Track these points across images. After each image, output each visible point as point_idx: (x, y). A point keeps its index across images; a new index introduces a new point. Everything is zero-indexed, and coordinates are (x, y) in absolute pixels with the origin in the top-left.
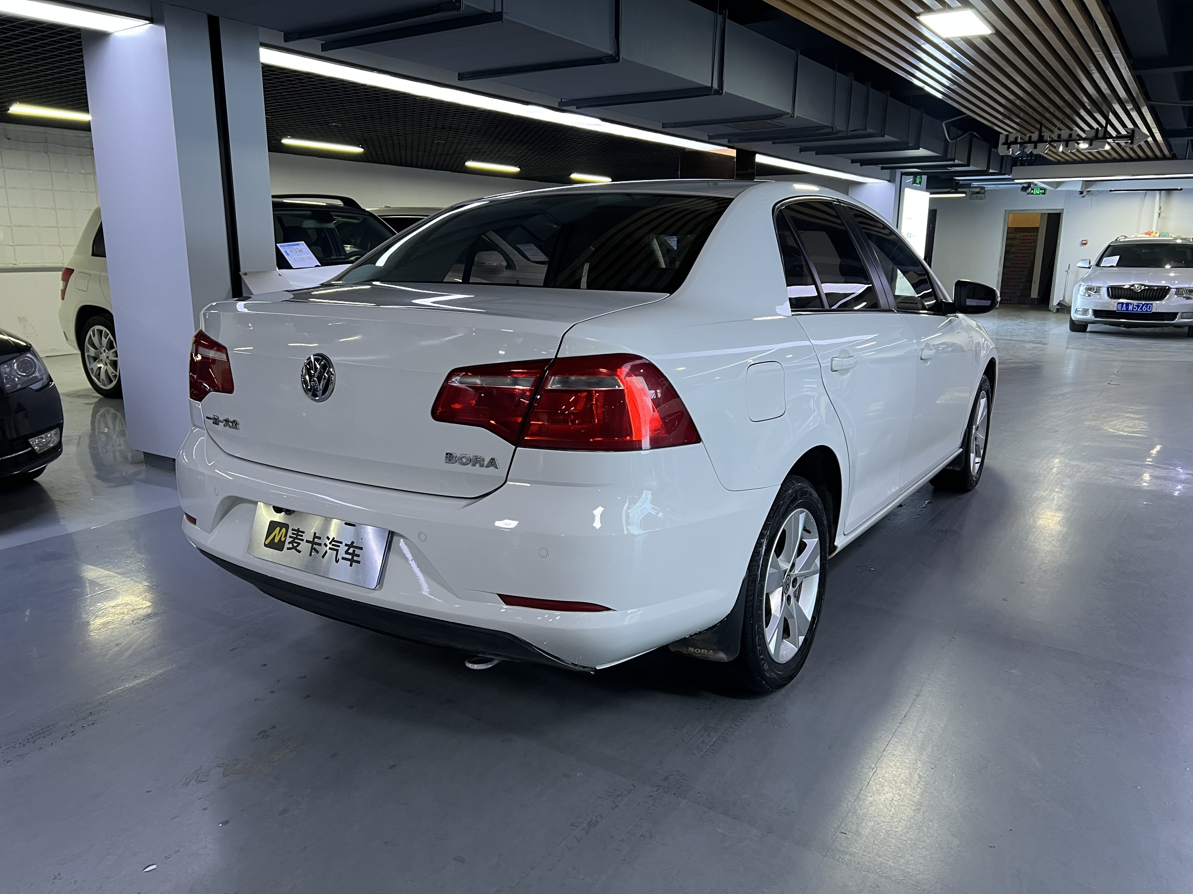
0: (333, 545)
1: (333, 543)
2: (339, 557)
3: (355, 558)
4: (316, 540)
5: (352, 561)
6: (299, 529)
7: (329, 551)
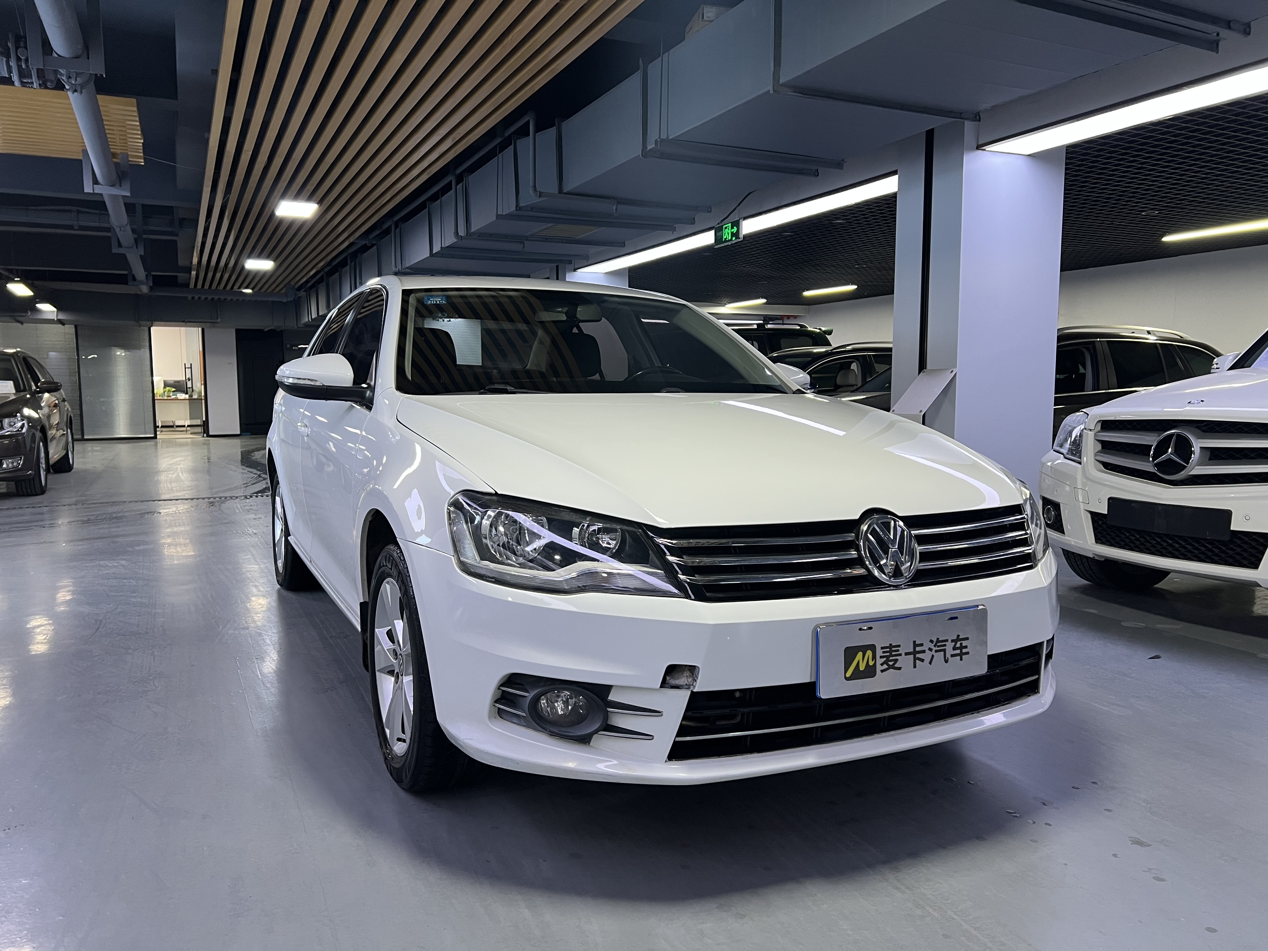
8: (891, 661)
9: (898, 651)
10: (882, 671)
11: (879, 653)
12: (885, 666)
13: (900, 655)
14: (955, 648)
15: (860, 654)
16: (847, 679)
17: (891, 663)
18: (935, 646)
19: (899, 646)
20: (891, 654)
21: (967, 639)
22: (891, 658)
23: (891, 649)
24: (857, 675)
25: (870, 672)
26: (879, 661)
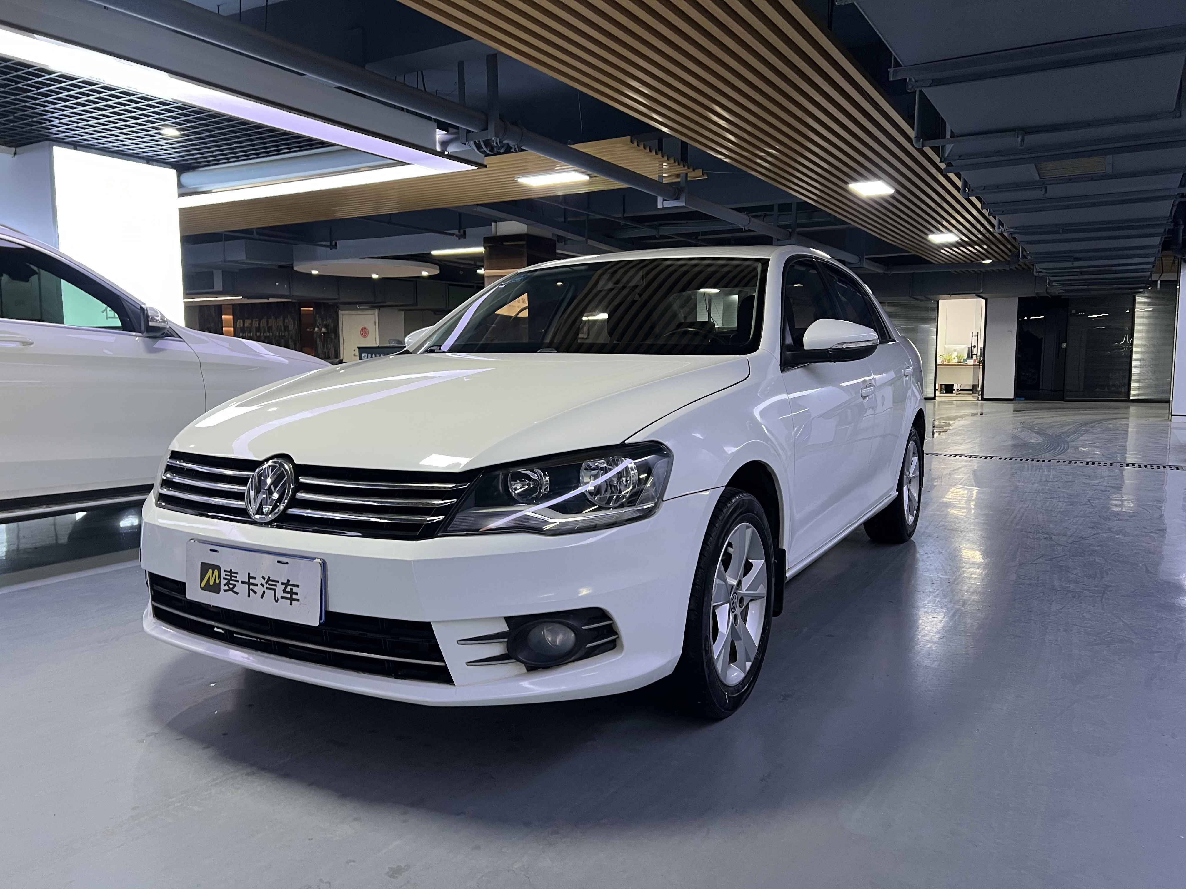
8: (231, 584)
9: (236, 577)
10: (225, 591)
11: (223, 575)
12: (227, 588)
13: (238, 581)
14: (284, 591)
15: (210, 571)
16: (202, 589)
17: (231, 586)
18: (267, 583)
19: (237, 573)
20: (231, 578)
21: (298, 586)
22: (231, 582)
23: (231, 574)
24: (207, 588)
25: (215, 588)
26: (224, 582)
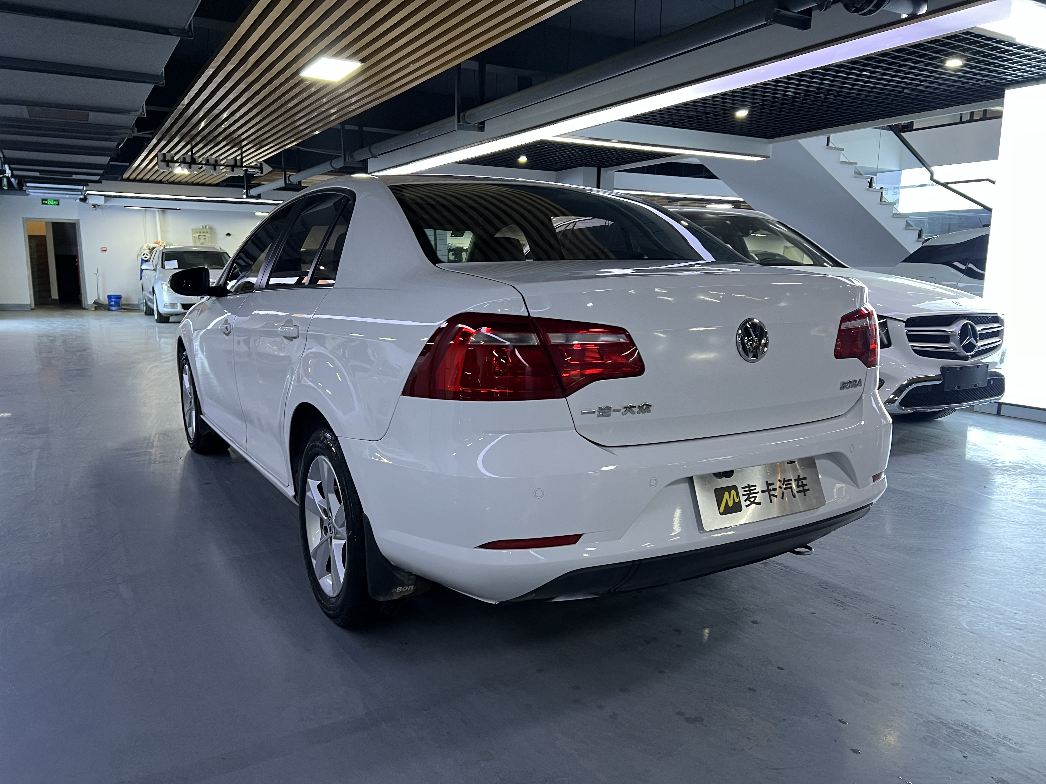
0: (786, 485)
1: (785, 483)
2: (795, 492)
3: (806, 488)
4: (771, 487)
5: (804, 491)
6: (749, 485)
7: (785, 491)
